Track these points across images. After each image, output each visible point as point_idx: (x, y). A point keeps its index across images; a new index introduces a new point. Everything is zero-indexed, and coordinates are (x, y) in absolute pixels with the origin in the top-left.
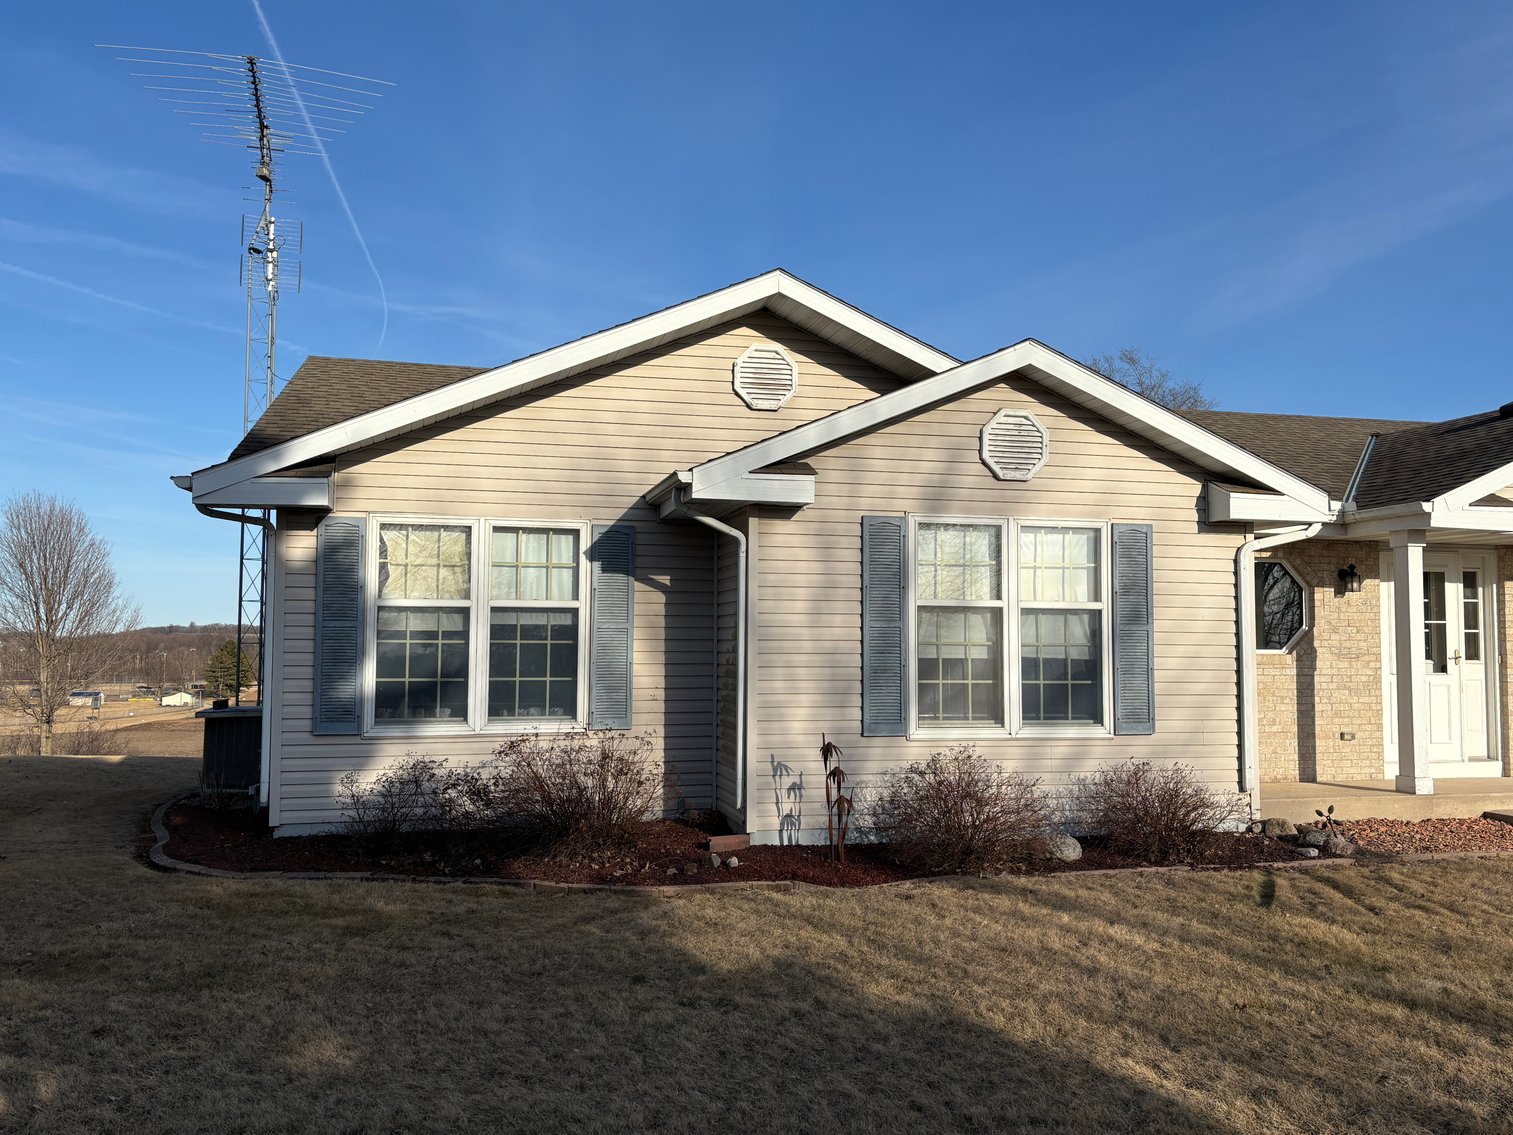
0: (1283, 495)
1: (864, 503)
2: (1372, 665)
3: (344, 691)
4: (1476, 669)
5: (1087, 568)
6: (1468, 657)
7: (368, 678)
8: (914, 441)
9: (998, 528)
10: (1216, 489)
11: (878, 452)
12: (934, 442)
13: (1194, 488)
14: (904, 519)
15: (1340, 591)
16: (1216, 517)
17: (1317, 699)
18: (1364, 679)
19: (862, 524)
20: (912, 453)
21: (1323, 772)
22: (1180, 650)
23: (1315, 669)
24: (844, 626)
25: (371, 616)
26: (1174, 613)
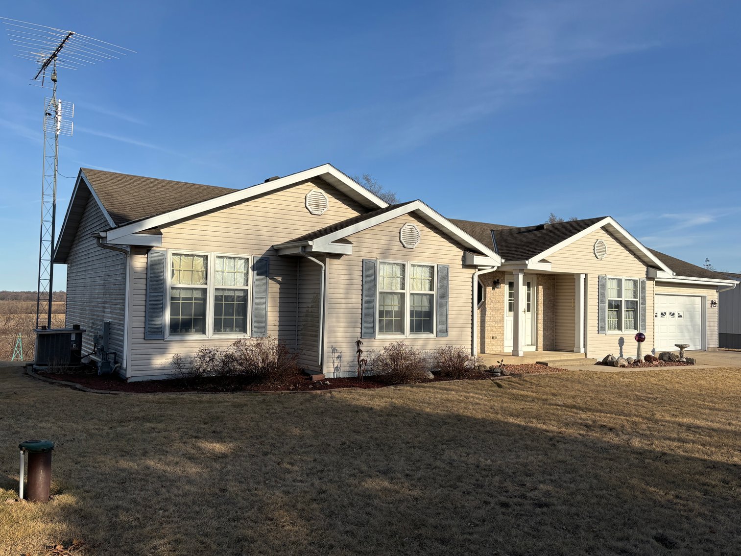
0: (488, 256)
1: (363, 254)
2: (502, 313)
3: (158, 322)
4: (529, 315)
5: (429, 279)
6: (527, 311)
7: (167, 317)
8: (378, 232)
9: (404, 265)
10: (468, 254)
11: (367, 236)
12: (385, 233)
13: (461, 253)
14: (376, 260)
15: (493, 289)
16: (468, 263)
17: (486, 325)
18: (500, 318)
19: (363, 262)
20: (378, 237)
21: (487, 350)
22: (456, 308)
23: (486, 315)
24: (356, 299)
25: (169, 291)
26: (455, 295)
